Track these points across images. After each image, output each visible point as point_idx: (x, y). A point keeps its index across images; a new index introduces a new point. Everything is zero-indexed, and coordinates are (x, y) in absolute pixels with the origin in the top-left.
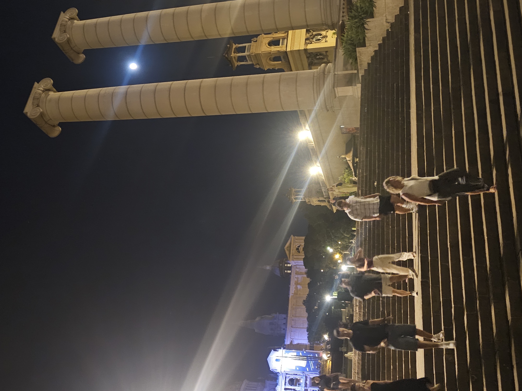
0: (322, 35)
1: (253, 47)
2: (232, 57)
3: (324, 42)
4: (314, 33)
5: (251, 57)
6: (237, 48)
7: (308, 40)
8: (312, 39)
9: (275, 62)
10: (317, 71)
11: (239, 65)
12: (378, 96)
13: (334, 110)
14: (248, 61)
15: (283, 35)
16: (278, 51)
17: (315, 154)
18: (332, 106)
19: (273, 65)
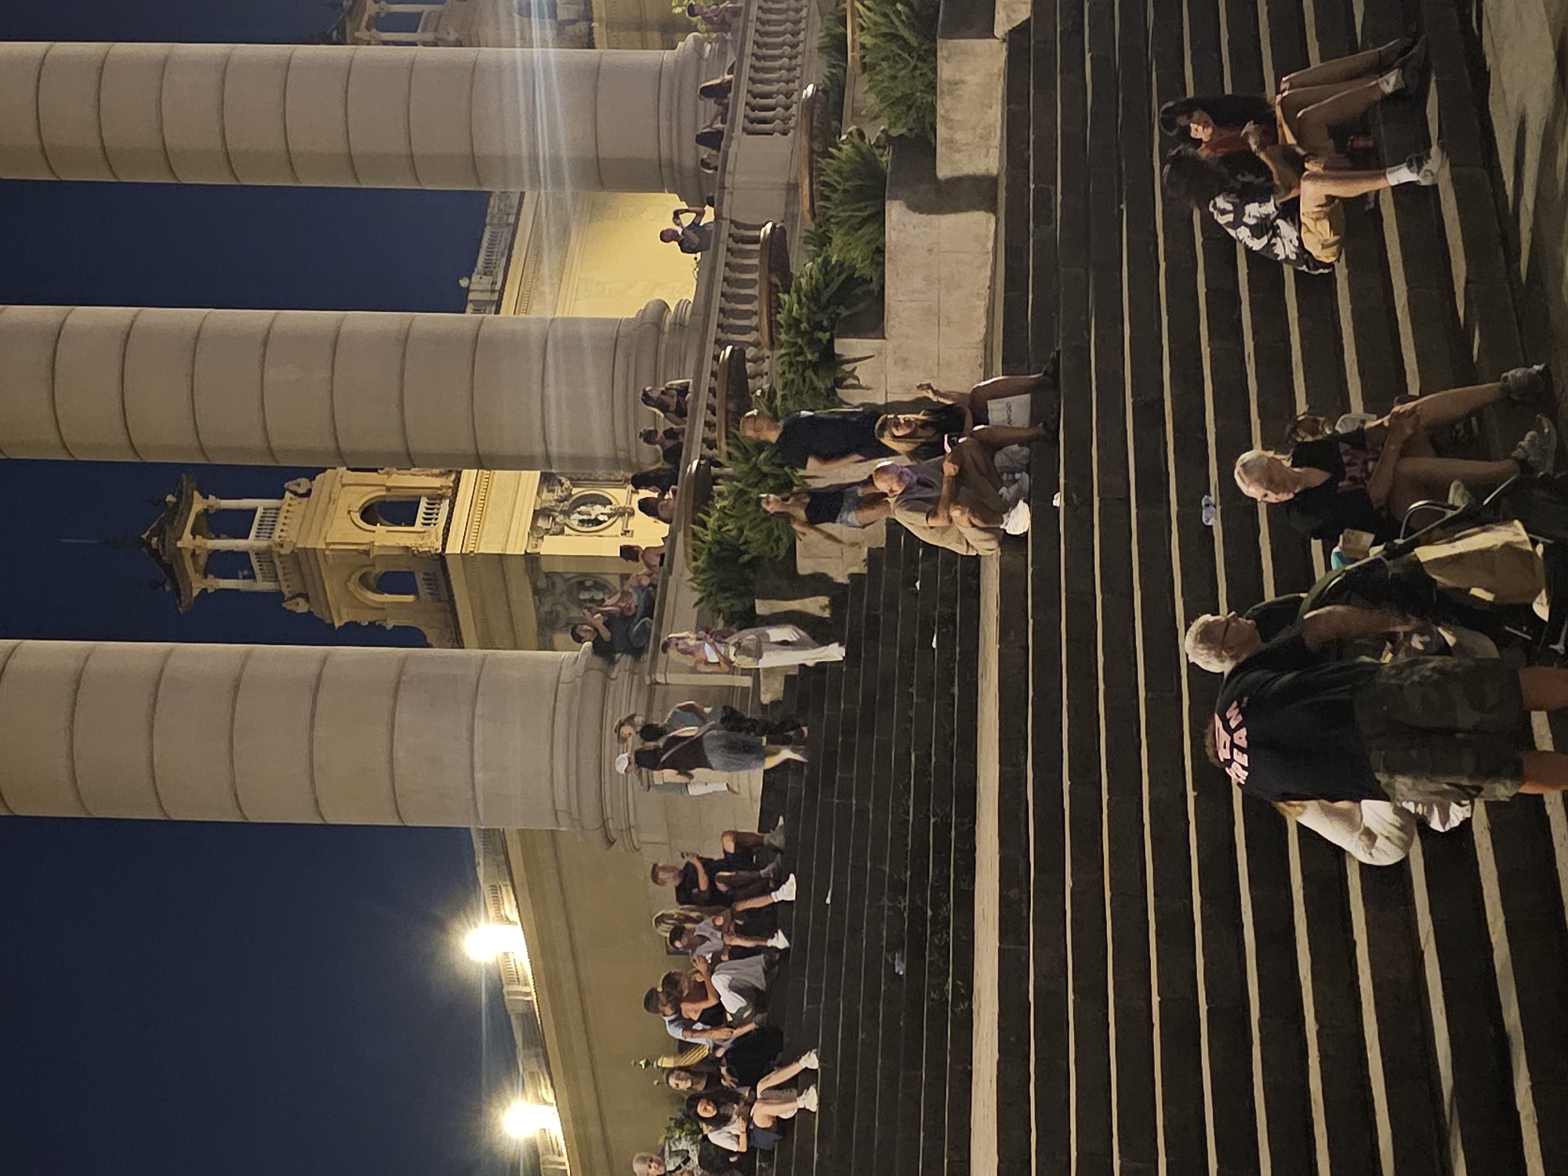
0: (611, 503)
1: (286, 518)
2: (183, 551)
3: (616, 536)
4: (575, 491)
5: (272, 562)
6: (211, 512)
7: (549, 516)
8: (567, 513)
9: (386, 595)
10: (577, 658)
11: (209, 591)
12: (836, 801)
13: (638, 841)
14: (259, 577)
15: (437, 482)
16: (407, 548)
17: (535, 1039)
18: (632, 820)
19: (378, 609)
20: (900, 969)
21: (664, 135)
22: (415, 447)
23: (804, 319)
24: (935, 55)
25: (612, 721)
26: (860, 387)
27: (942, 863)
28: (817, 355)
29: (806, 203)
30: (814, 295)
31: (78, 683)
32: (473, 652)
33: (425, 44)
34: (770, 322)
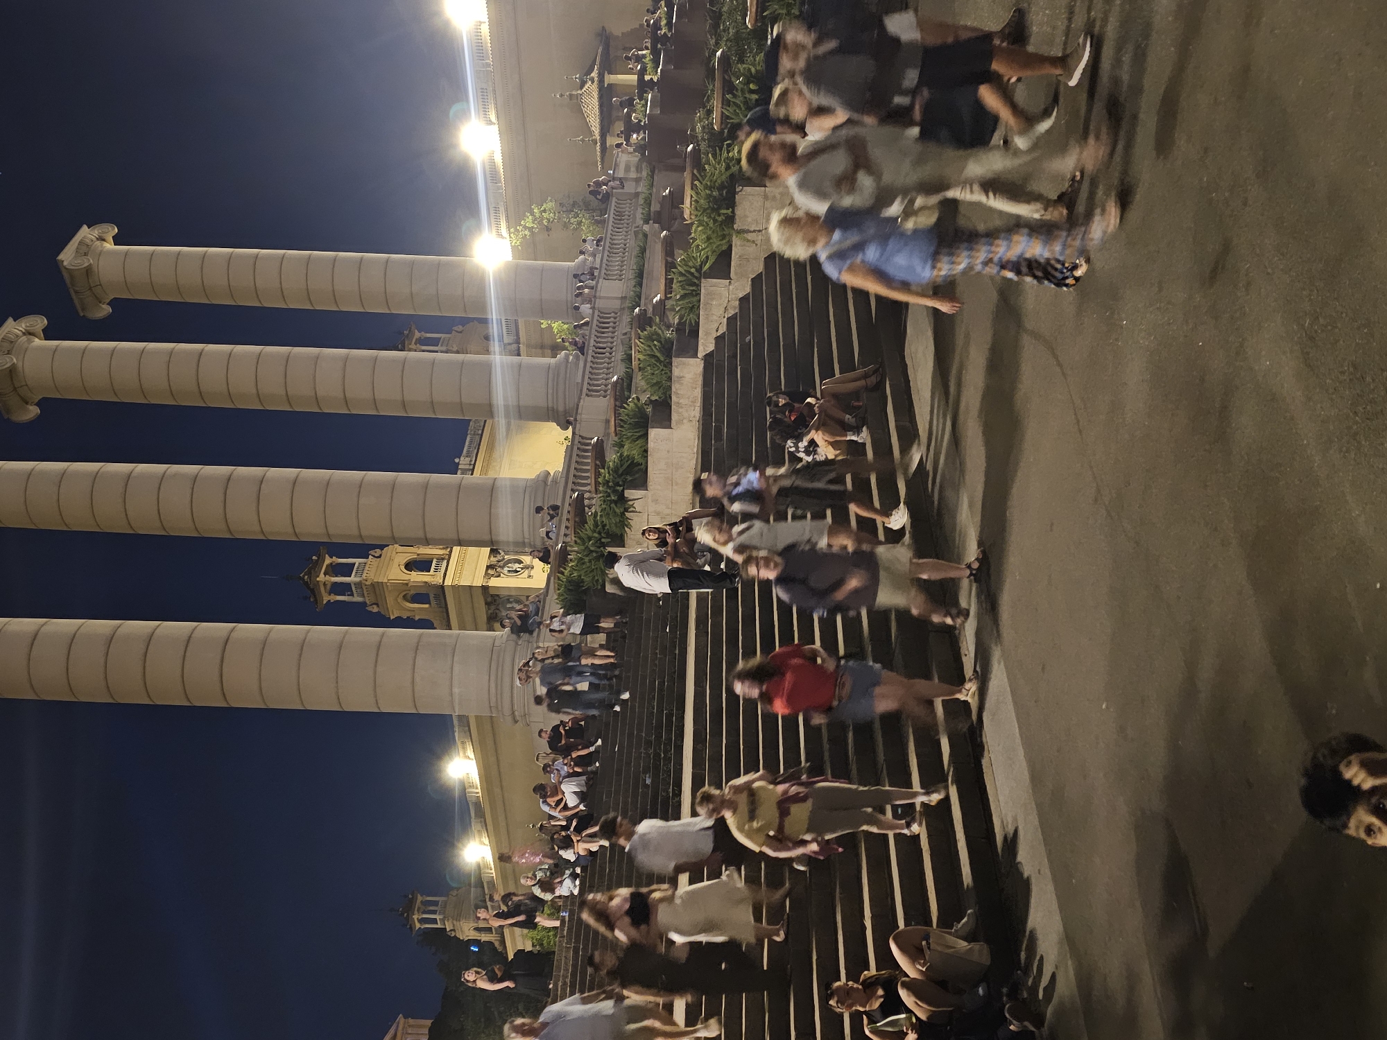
0: (522, 563)
1: (369, 567)
2: (320, 582)
3: (525, 578)
4: (506, 557)
5: (361, 588)
6: (333, 564)
7: (493, 568)
8: (502, 567)
9: (415, 604)
14: (355, 595)
15: (441, 552)
16: (426, 582)
17: (480, 814)
18: (526, 712)
19: (410, 610)
20: (648, 781)
21: (550, 396)
22: (429, 536)
23: (611, 481)
24: (671, 364)
25: (519, 664)
26: (637, 512)
27: (669, 731)
28: (616, 497)
29: (613, 429)
30: (616, 470)
31: (264, 645)
32: (455, 632)
33: (442, 352)
34: (596, 482)
